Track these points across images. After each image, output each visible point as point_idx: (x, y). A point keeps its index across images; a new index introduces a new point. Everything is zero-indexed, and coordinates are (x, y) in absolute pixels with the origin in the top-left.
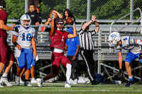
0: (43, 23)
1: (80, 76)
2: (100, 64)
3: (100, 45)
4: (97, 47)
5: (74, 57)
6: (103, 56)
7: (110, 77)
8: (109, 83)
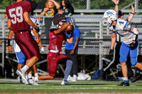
0: (39, 13)
1: (79, 72)
2: (101, 59)
3: (101, 38)
4: (99, 40)
5: (73, 51)
6: (105, 49)
7: (113, 74)
8: (112, 80)
